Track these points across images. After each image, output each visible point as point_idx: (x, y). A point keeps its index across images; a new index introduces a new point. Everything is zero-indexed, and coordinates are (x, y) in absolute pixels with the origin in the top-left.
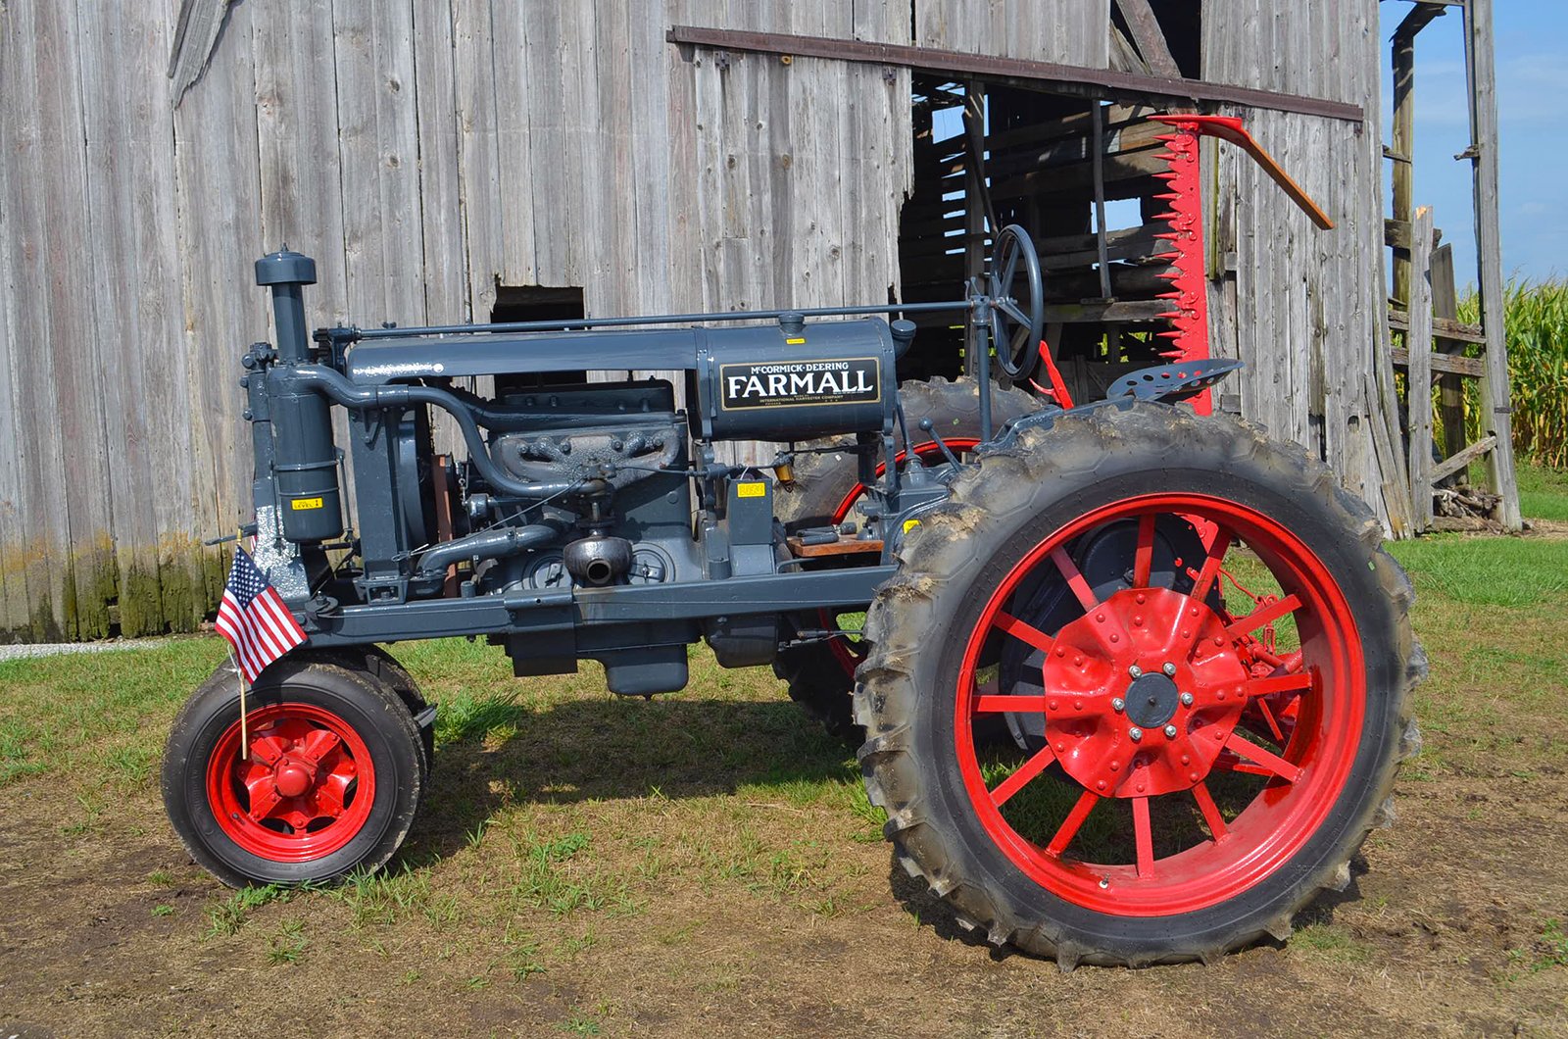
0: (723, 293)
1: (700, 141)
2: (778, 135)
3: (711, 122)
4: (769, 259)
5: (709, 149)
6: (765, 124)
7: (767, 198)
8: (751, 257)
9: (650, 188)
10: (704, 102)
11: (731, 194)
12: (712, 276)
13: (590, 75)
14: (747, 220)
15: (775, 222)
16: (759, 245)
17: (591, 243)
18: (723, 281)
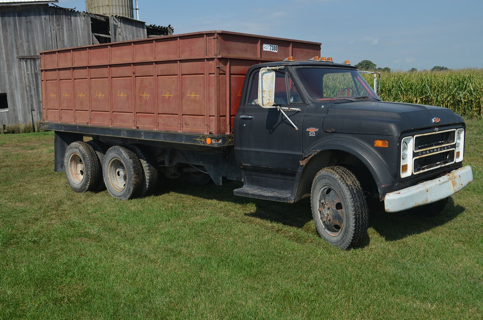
0: (28, 93)
1: (23, 72)
2: (35, 70)
3: (24, 69)
4: (35, 87)
5: (24, 73)
6: (33, 68)
7: (34, 79)
8: (32, 88)
9: (16, 79)
10: (23, 66)
11: (29, 79)
12: (26, 90)
13: (5, 64)
14: (31, 82)
15: (36, 82)
16: (34, 86)
17: (7, 87)
18: (28, 91)
